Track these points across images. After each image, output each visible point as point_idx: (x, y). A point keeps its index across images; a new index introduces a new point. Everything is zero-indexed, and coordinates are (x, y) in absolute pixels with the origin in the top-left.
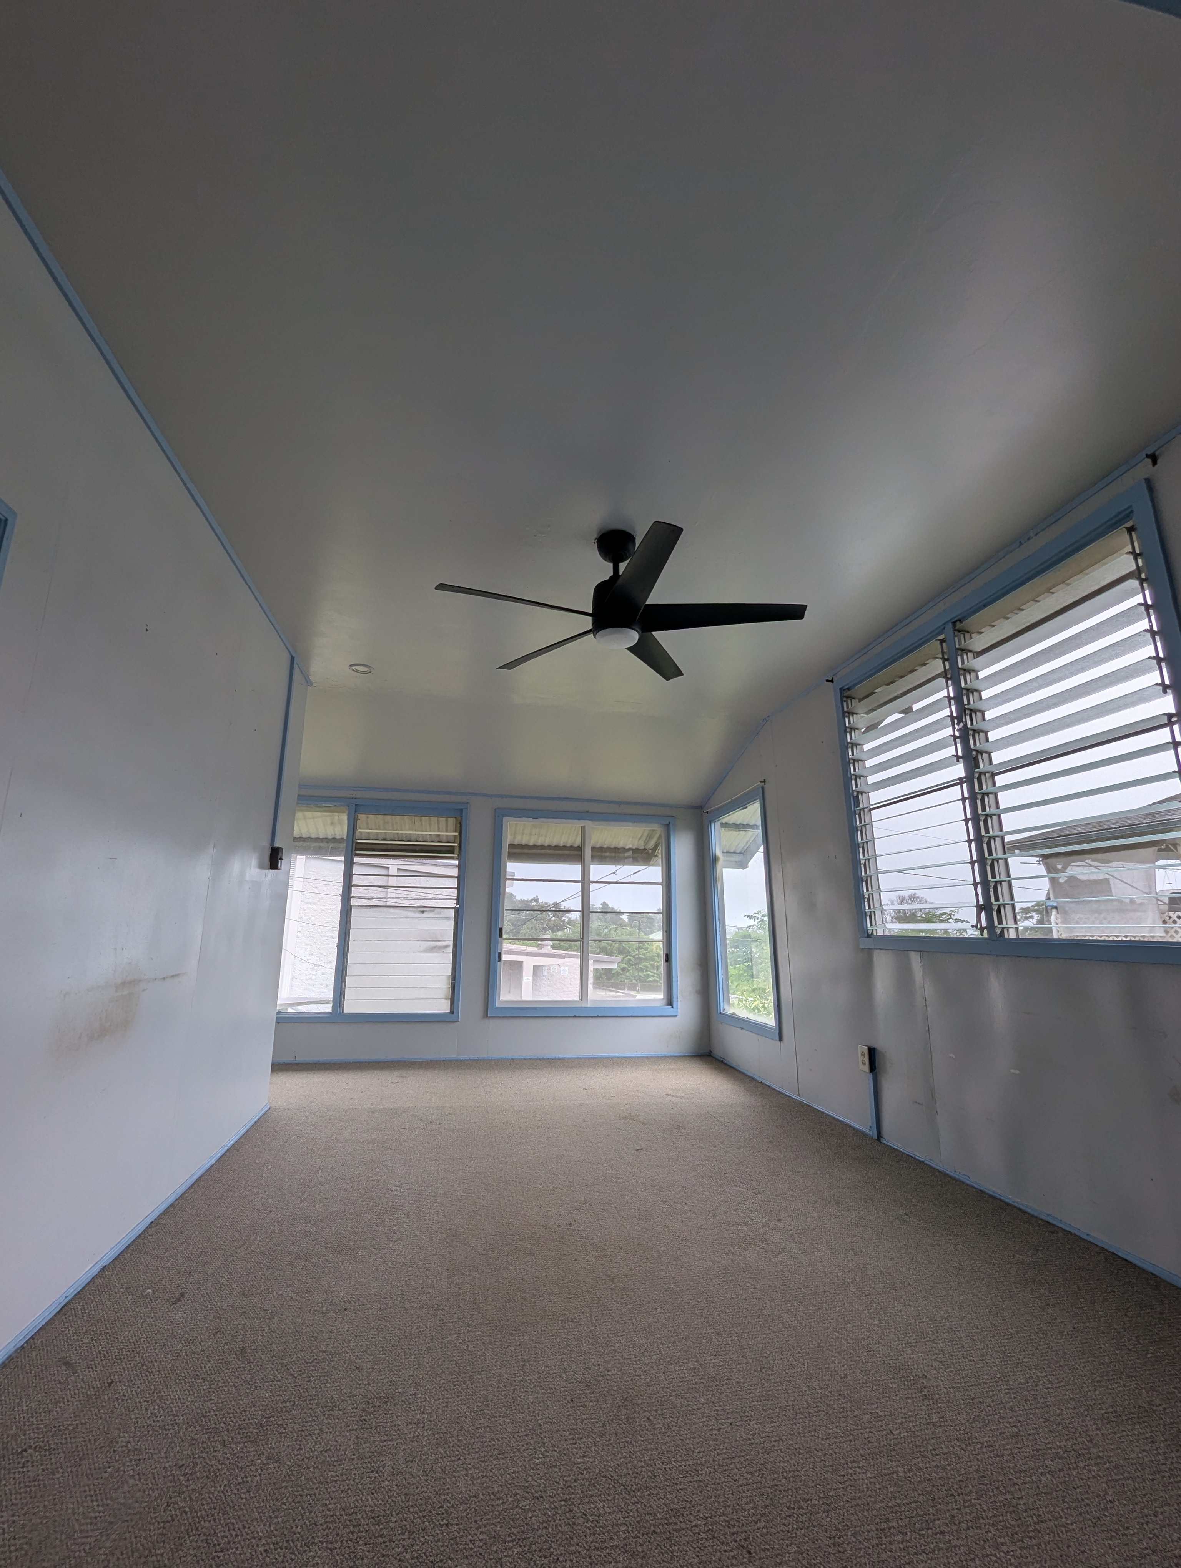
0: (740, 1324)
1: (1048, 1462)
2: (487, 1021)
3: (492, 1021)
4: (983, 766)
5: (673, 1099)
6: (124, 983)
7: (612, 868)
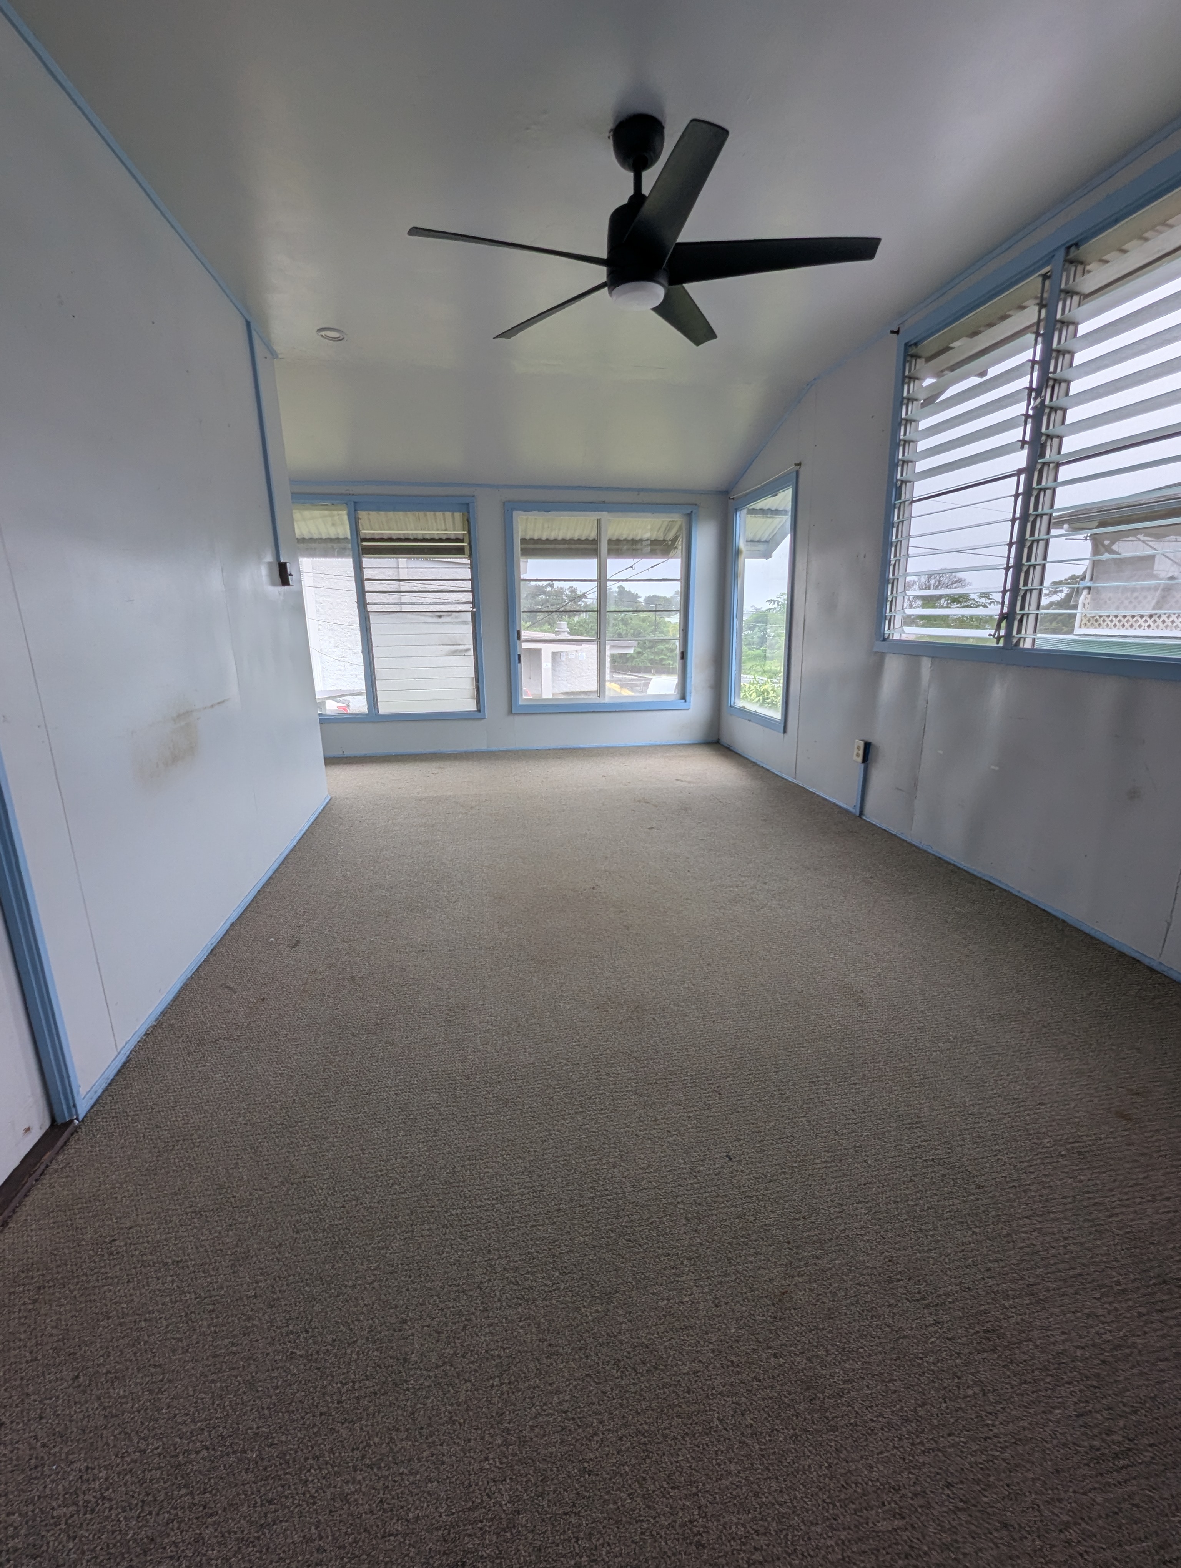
0: (725, 958)
1: (941, 1044)
2: (511, 718)
3: (517, 718)
4: (1050, 455)
5: (682, 784)
6: (179, 716)
7: (630, 562)
